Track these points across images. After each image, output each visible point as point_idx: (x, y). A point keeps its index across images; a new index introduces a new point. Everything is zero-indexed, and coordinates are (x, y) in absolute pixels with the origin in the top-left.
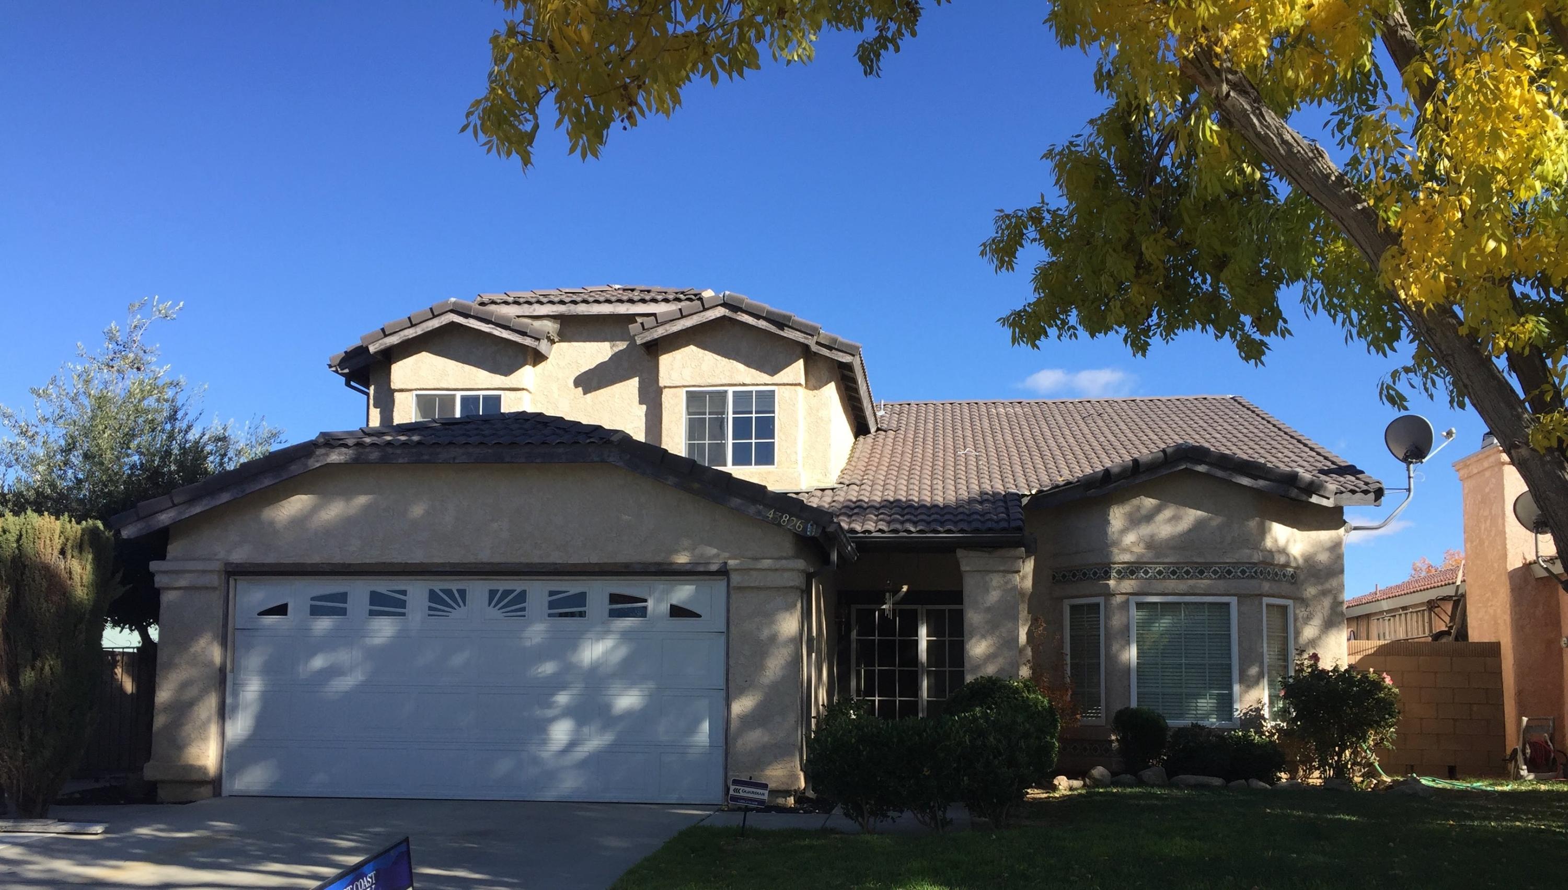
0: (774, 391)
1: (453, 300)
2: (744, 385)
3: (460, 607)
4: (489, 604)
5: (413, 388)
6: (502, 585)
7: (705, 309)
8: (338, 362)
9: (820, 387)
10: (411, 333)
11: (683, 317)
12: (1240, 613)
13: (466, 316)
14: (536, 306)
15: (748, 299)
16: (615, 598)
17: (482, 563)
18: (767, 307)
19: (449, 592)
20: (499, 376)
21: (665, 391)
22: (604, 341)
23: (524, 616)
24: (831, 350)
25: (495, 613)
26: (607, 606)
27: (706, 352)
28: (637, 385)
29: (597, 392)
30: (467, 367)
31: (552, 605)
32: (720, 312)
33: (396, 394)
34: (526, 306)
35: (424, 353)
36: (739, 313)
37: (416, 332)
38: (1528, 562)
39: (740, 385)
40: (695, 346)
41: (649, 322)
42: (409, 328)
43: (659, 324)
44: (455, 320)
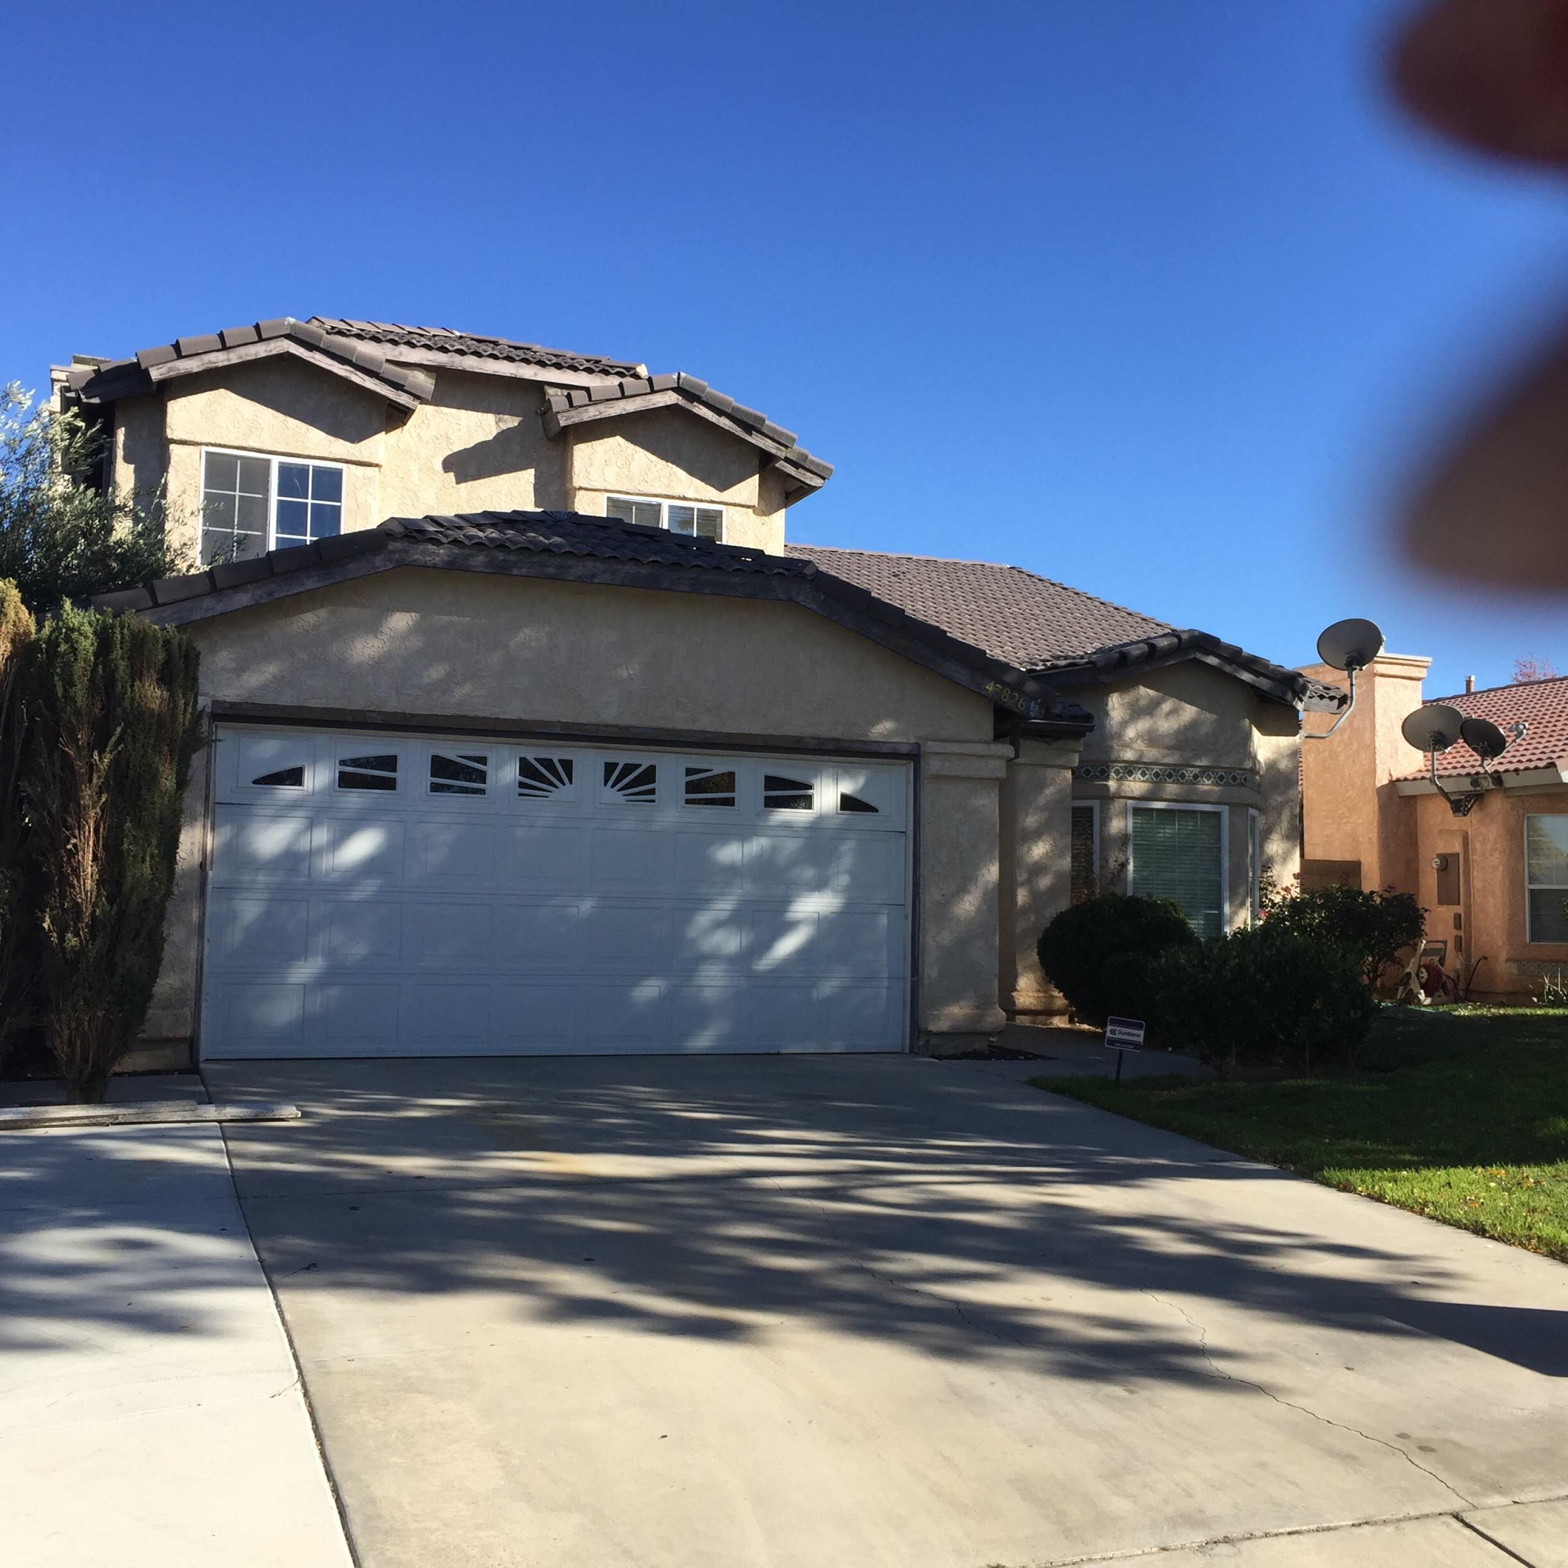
0: (721, 512)
1: (292, 320)
2: (684, 498)
3: (564, 784)
4: (605, 785)
5: (204, 441)
6: (622, 757)
7: (653, 391)
8: (84, 384)
9: (770, 513)
10: (221, 359)
11: (624, 397)
12: (1232, 824)
13: (310, 347)
14: (404, 349)
15: (711, 390)
16: (772, 782)
17: (606, 726)
18: (732, 400)
19: (548, 763)
20: (341, 441)
21: (580, 494)
22: (487, 412)
23: (654, 801)
24: (797, 469)
25: (612, 795)
26: (761, 793)
27: (638, 449)
28: (533, 480)
29: (476, 482)
30: (293, 423)
31: (691, 787)
32: (671, 398)
33: (172, 447)
34: (389, 345)
35: (222, 391)
36: (695, 404)
37: (229, 360)
38: (1394, 779)
39: (679, 498)
40: (624, 437)
41: (579, 397)
42: (218, 351)
43: (592, 402)
44: (291, 351)
